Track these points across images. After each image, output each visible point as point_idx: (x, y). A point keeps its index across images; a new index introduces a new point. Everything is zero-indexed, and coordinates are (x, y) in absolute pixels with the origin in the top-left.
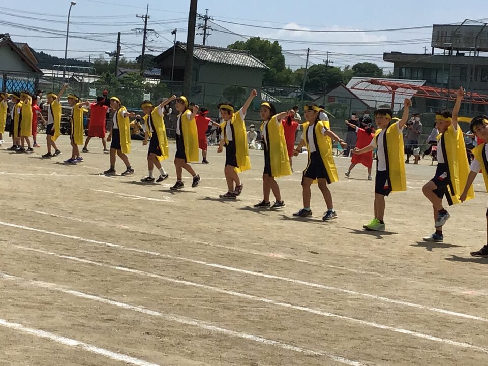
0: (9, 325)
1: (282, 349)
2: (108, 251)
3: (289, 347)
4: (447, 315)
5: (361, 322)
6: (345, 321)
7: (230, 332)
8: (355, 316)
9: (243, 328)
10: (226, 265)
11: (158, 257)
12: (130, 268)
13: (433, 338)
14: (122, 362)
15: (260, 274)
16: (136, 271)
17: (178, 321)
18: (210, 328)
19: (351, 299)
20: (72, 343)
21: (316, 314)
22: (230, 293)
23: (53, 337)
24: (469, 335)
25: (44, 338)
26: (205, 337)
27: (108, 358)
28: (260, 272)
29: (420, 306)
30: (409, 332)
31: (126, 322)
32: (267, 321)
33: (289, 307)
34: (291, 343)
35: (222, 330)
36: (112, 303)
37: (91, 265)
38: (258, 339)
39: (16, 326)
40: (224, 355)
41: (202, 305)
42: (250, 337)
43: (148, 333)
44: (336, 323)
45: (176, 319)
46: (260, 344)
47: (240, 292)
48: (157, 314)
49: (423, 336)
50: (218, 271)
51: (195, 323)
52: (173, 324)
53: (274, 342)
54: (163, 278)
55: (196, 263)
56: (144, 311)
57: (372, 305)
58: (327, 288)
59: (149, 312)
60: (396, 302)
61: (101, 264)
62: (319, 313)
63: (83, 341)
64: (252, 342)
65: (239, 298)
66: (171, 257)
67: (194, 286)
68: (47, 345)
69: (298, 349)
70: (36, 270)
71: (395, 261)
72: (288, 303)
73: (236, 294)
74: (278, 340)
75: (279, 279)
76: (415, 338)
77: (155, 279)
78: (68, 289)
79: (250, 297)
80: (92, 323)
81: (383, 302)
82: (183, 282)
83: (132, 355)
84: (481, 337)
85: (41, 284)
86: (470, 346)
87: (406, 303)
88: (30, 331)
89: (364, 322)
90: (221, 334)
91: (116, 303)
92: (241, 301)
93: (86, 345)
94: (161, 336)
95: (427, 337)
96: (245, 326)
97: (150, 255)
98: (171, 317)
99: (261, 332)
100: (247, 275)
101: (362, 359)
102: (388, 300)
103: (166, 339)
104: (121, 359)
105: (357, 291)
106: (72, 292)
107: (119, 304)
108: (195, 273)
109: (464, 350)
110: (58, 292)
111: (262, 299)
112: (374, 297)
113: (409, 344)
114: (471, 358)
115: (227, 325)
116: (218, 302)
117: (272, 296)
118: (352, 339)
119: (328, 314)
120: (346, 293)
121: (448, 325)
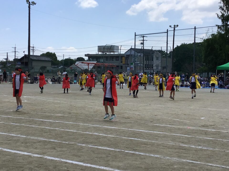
1: (63, 143)
2: (9, 118)
3: (64, 142)
4: (108, 128)
5: (84, 132)
6: (80, 133)
7: (47, 140)
8: (83, 131)
9: (51, 138)
10: (44, 119)
11: (24, 119)
12: (15, 123)
13: (105, 135)
14: (15, 153)
15: (54, 121)
16: (17, 124)
18: (41, 139)
19: (81, 126)
21: (71, 131)
22: (46, 128)
24: (114, 133)
26: (40, 142)
27: (10, 152)
28: (54, 120)
29: (100, 126)
30: (98, 134)
31: (15, 140)
32: (58, 135)
33: (64, 130)
34: (65, 141)
35: (44, 139)
36: (11, 135)
37: (4, 123)
38: (55, 141)
40: (46, 147)
41: (38, 132)
42: (53, 140)
43: (22, 143)
44: (77, 134)
45: (30, 137)
46: (56, 142)
47: (49, 127)
48: (24, 137)
49: (102, 135)
50: (42, 121)
51: (36, 138)
52: (29, 139)
53: (60, 141)
54: (26, 125)
55: (36, 120)
56: (20, 136)
57: (87, 127)
58: (74, 123)
59: (22, 136)
61: (6, 123)
62: (72, 131)
63: (2, 148)
64: (54, 142)
66: (28, 118)
67: (35, 127)
69: (67, 143)
71: (93, 114)
72: (64, 129)
73: (48, 128)
74: (61, 140)
75: (60, 122)
76: (100, 135)
77: (23, 126)
79: (52, 128)
80: (5, 142)
81: (90, 126)
82: (32, 126)
83: (18, 150)
84: (118, 133)
86: (115, 136)
87: (96, 126)
89: (85, 132)
90: (44, 141)
92: (49, 130)
94: (26, 143)
95: (103, 135)
97: (22, 118)
98: (29, 137)
99: (55, 139)
100: (51, 122)
101: (86, 144)
103: (28, 144)
104: (14, 152)
105: (83, 123)
107: (13, 135)
108: (35, 122)
109: (113, 138)
111: (56, 129)
112: (88, 125)
113: (98, 137)
114: (116, 140)
115: (46, 138)
116: (43, 131)
117: (58, 127)
118: (82, 138)
119: (75, 131)
120: (80, 124)
121: (108, 131)
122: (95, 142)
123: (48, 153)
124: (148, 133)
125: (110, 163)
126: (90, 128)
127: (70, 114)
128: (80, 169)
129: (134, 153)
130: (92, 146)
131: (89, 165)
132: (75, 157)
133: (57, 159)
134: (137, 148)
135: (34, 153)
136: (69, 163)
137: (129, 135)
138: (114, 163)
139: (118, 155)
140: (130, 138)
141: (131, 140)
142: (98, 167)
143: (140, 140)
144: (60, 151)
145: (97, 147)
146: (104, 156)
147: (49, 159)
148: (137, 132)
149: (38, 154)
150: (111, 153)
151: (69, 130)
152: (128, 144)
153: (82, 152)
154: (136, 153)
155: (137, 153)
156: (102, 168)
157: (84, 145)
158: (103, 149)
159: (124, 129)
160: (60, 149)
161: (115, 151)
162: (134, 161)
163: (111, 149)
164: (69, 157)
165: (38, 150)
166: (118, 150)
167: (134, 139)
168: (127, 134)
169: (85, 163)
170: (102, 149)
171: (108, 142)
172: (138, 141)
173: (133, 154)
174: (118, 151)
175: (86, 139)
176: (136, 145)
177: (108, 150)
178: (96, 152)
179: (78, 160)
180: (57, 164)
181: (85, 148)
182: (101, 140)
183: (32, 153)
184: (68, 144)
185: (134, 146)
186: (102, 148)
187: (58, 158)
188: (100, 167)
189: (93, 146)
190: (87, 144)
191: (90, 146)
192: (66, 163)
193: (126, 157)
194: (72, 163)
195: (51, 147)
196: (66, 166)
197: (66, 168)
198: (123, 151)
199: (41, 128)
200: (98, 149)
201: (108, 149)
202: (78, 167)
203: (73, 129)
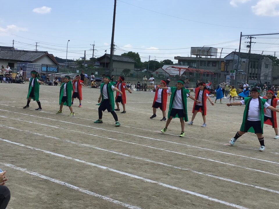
0: (81, 161)
2: (102, 131)
3: (176, 167)
4: (223, 153)
6: (191, 157)
7: (155, 162)
8: (193, 154)
9: (158, 161)
10: (143, 136)
11: (119, 133)
12: (112, 138)
13: (222, 163)
14: (124, 175)
16: (114, 139)
17: (136, 158)
18: (147, 160)
19: (189, 148)
20: (105, 168)
21: (180, 154)
22: (149, 147)
23: (98, 166)
24: (233, 161)
25: (95, 166)
26: (147, 164)
27: (119, 173)
28: (155, 138)
29: (213, 150)
30: (213, 160)
31: (119, 159)
32: (165, 157)
33: (170, 152)
35: (151, 161)
36: (111, 152)
37: (99, 137)
38: (165, 165)
39: (83, 162)
40: (156, 171)
41: (141, 152)
42: (162, 164)
43: (128, 163)
44: (188, 158)
45: (135, 157)
46: (166, 167)
47: (152, 146)
48: (128, 156)
49: (218, 162)
50: (142, 138)
51: (142, 159)
52: (134, 159)
55: (133, 136)
56: (123, 155)
57: (197, 150)
58: (180, 144)
59: (125, 155)
60: (204, 149)
61: (102, 137)
62: (181, 154)
63: (108, 167)
64: (164, 166)
65: (152, 148)
66: (123, 133)
67: (136, 144)
68: (96, 169)
69: (179, 168)
70: (81, 140)
71: (198, 133)
72: (170, 150)
74: (172, 165)
75: (162, 141)
77: (122, 142)
78: (95, 147)
79: (156, 148)
80: (108, 160)
82: (132, 143)
83: (126, 172)
84: (238, 162)
85: (85, 145)
86: (235, 165)
87: (208, 149)
88: (89, 164)
89: (197, 157)
90: (152, 163)
91: (113, 152)
92: (154, 150)
93: (109, 168)
94: (133, 164)
95: (220, 162)
96: (158, 159)
97: (117, 133)
98: (133, 157)
99: (164, 162)
100: (151, 140)
101: (203, 172)
102: (201, 148)
103: (135, 165)
104: (123, 174)
105: (190, 145)
106: (96, 148)
107: (114, 152)
108: (134, 139)
109: (234, 167)
110: (92, 148)
111: (160, 149)
112: (197, 147)
113: (215, 165)
114: (238, 170)
115: (153, 159)
116: (146, 150)
117: (162, 147)
118: (196, 163)
119: (184, 154)
120: (186, 146)
121: (225, 157)
122: (213, 171)
123: (162, 179)
124: (276, 165)
125: (241, 200)
126: (201, 152)
127: (171, 131)
128: (206, 204)
129: (268, 190)
130: (211, 176)
131: (216, 200)
132: (196, 188)
133: (174, 188)
134: (269, 184)
135: (146, 178)
136: (191, 195)
137: (253, 165)
138: (246, 201)
139: (247, 191)
140: (256, 169)
141: (258, 172)
142: (228, 204)
143: (269, 173)
144: (175, 178)
145: (217, 177)
146: (230, 190)
147: (166, 187)
148: (263, 163)
149: (151, 179)
150: (238, 187)
151: (176, 152)
152: (256, 178)
153: (202, 182)
154: (270, 191)
155: (272, 191)
156: (234, 205)
157: (201, 173)
158: (227, 182)
159: (244, 156)
160: (173, 175)
161: (242, 185)
162: (271, 201)
163: (236, 182)
164: (188, 188)
165: (148, 175)
166: (245, 184)
167: (261, 171)
168: (250, 164)
169: (210, 196)
170: (224, 181)
171: (229, 172)
172: (268, 175)
173: (266, 191)
174: (247, 186)
175: (202, 166)
176: (266, 180)
177: (233, 183)
178: (219, 185)
179: (201, 192)
180: (178, 194)
181: (203, 178)
182: (219, 168)
183: (143, 177)
184: (181, 170)
185: (264, 181)
186: (225, 179)
187: (175, 186)
188: (231, 205)
189: (213, 176)
190: (205, 173)
191: (209, 175)
192: (188, 194)
193: (258, 195)
194: (195, 196)
195: (162, 171)
196: (188, 198)
197: (189, 201)
198: (253, 186)
199: (143, 147)
200: (220, 180)
201: (233, 181)
202: (204, 202)
203: (181, 151)
